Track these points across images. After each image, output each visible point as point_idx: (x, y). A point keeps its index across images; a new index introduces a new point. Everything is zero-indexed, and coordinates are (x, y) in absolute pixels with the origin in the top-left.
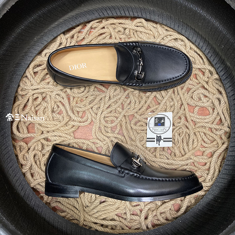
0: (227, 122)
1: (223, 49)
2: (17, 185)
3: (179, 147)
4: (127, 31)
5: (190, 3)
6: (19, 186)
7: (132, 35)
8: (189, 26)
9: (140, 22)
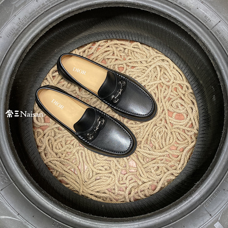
0: (196, 126)
1: (199, 70)
2: (34, 161)
3: (159, 142)
4: (126, 51)
5: (176, 33)
6: (35, 162)
7: (130, 54)
8: (173, 50)
9: (137, 45)
